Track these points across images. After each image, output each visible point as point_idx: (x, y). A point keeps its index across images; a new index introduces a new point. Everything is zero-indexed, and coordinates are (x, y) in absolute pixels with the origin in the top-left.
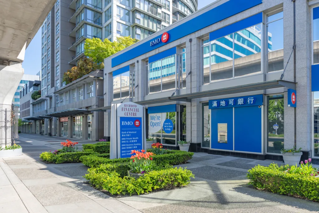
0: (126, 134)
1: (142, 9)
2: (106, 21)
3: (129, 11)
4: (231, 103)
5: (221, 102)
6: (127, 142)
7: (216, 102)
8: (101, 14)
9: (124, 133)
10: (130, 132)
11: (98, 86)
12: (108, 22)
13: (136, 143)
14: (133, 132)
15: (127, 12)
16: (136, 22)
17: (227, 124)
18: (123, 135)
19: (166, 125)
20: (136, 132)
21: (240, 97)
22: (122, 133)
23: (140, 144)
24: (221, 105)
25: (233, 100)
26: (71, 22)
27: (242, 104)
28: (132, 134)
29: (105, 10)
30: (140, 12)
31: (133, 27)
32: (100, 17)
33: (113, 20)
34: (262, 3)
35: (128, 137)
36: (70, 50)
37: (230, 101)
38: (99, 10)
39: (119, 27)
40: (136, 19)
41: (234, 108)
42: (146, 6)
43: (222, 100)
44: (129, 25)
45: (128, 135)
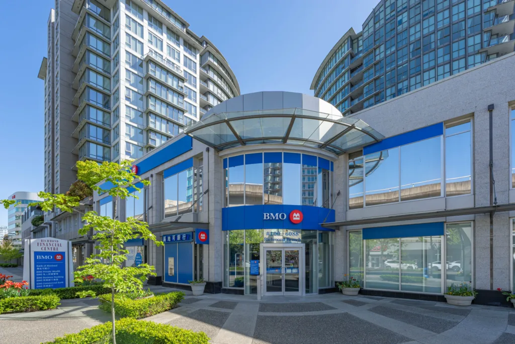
0: (43, 267)
1: (158, 129)
2: (114, 140)
3: (142, 130)
6: (44, 274)
8: (110, 131)
9: (39, 266)
10: (48, 266)
12: (116, 141)
13: (56, 275)
14: (53, 266)
15: (140, 131)
16: (150, 143)
17: (173, 258)
18: (38, 269)
20: (57, 266)
22: (37, 266)
23: (63, 277)
26: (74, 138)
28: (50, 267)
29: (113, 127)
30: (156, 132)
31: (147, 148)
32: (108, 134)
33: (120, 140)
34: (192, 149)
35: (45, 270)
36: (72, 170)
38: (107, 127)
39: (128, 148)
40: (150, 140)
42: (164, 126)
44: (142, 146)
45: (46, 268)
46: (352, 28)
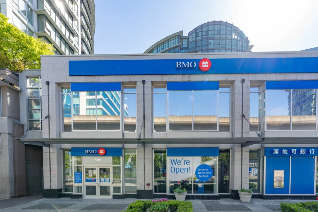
4: (294, 152)
5: (283, 151)
7: (277, 150)
11: (9, 98)
17: (284, 171)
19: (200, 171)
21: (303, 148)
24: (283, 153)
25: (295, 149)
27: (304, 154)
37: (292, 151)
41: (291, 157)
43: (285, 148)
46: (183, 31)
